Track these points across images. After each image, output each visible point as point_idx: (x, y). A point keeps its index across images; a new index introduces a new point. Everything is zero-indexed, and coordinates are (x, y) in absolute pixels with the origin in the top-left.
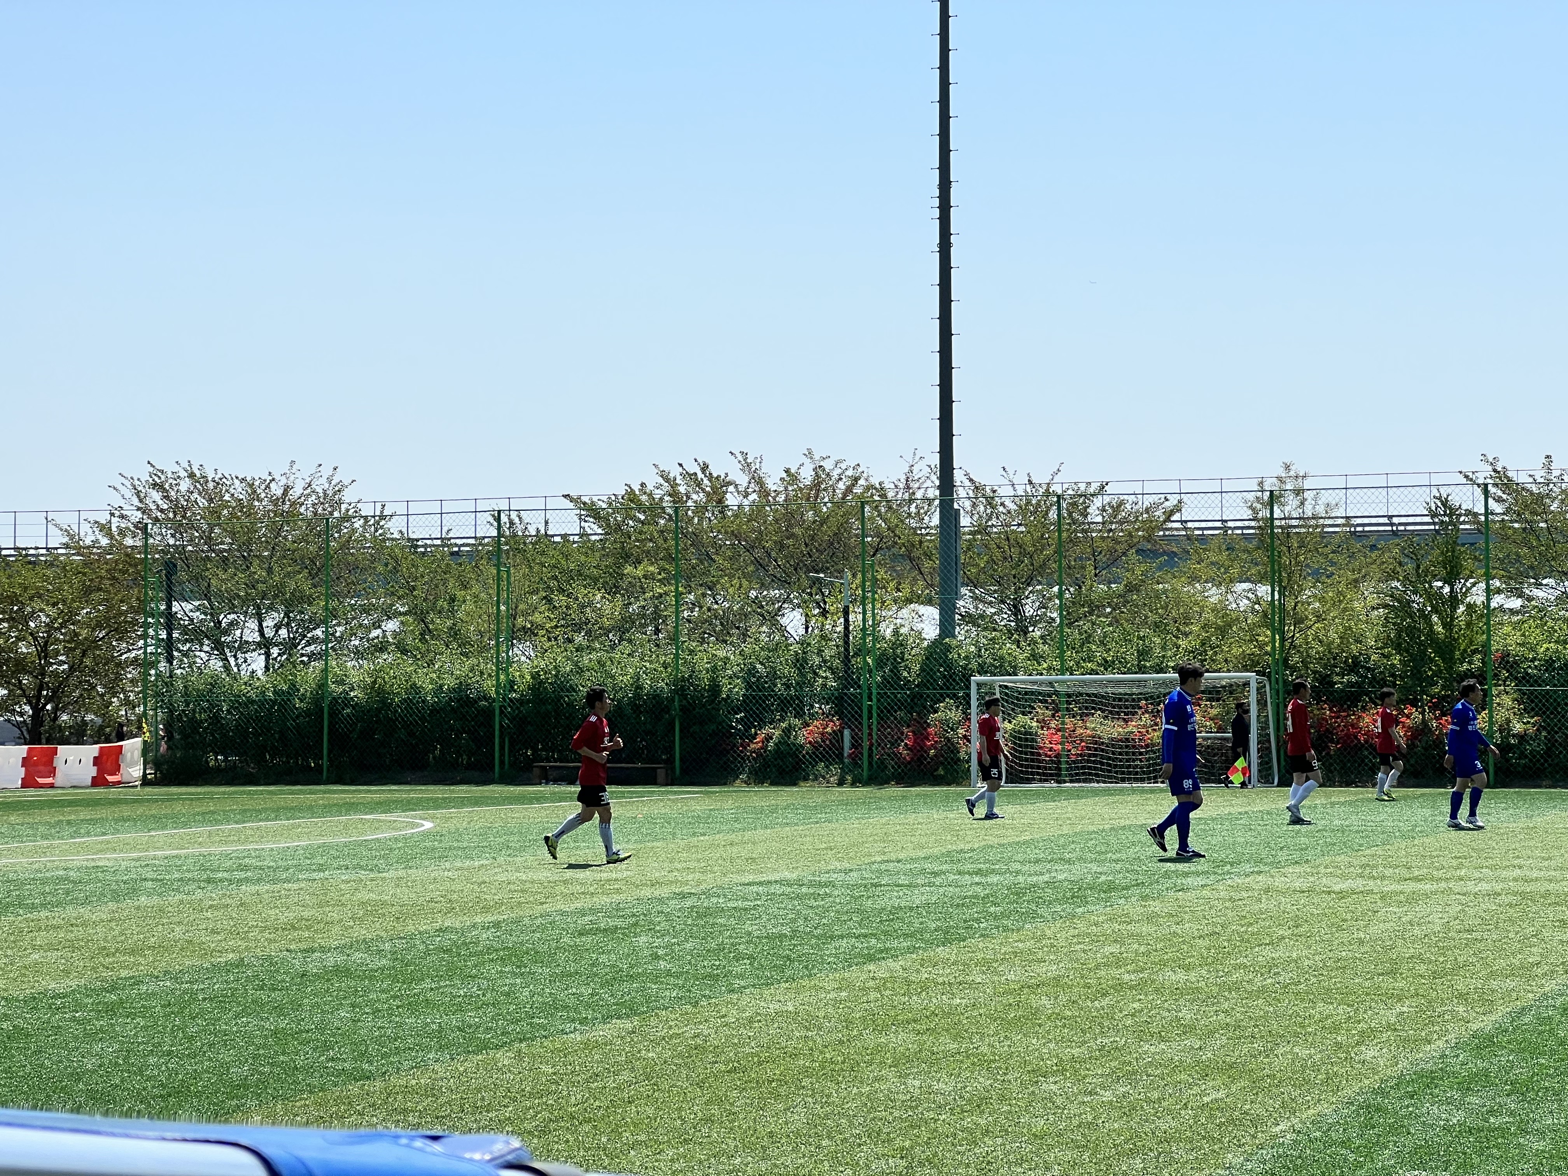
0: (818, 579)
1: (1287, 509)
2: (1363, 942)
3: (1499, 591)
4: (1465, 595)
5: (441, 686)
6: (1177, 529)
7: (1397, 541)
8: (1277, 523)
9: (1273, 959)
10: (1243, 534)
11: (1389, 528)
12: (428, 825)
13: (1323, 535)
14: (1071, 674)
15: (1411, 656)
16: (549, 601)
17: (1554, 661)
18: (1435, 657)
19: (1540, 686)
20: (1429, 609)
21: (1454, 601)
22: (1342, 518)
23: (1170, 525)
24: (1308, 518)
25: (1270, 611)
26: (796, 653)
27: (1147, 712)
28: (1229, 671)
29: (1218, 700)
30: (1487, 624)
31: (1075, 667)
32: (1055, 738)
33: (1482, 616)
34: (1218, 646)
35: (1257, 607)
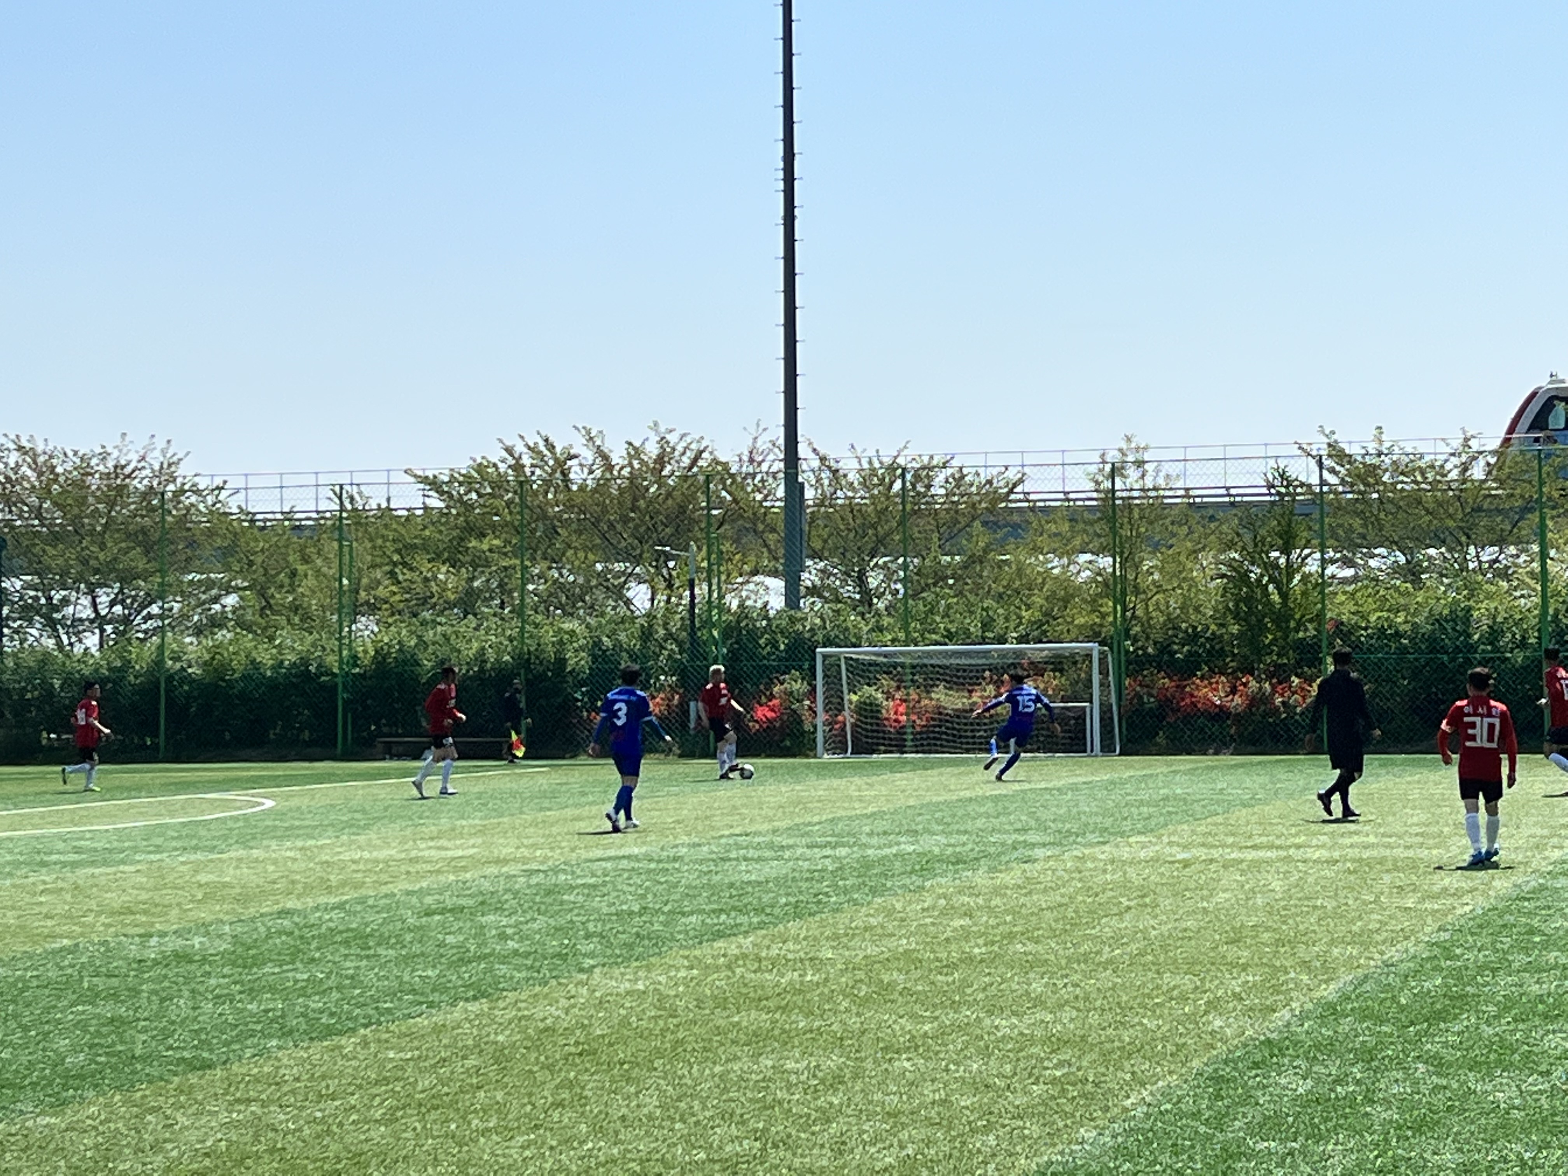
0: (664, 552)
1: (1128, 481)
3: (1333, 561)
4: (1301, 564)
5: (282, 662)
6: (1020, 501)
7: (1234, 511)
8: (1118, 494)
10: (1084, 506)
11: (1227, 499)
12: (269, 804)
13: (1164, 507)
14: (916, 645)
15: (1249, 626)
16: (392, 574)
17: (1386, 630)
18: (1271, 626)
19: (1372, 654)
20: (1266, 579)
21: (1290, 570)
22: (1182, 489)
23: (1012, 497)
24: (1149, 490)
25: (1111, 581)
26: (642, 626)
27: (990, 682)
28: (1071, 641)
29: (1060, 671)
30: (1322, 593)
31: (920, 639)
32: (901, 709)
33: (1317, 584)
35: (1099, 579)
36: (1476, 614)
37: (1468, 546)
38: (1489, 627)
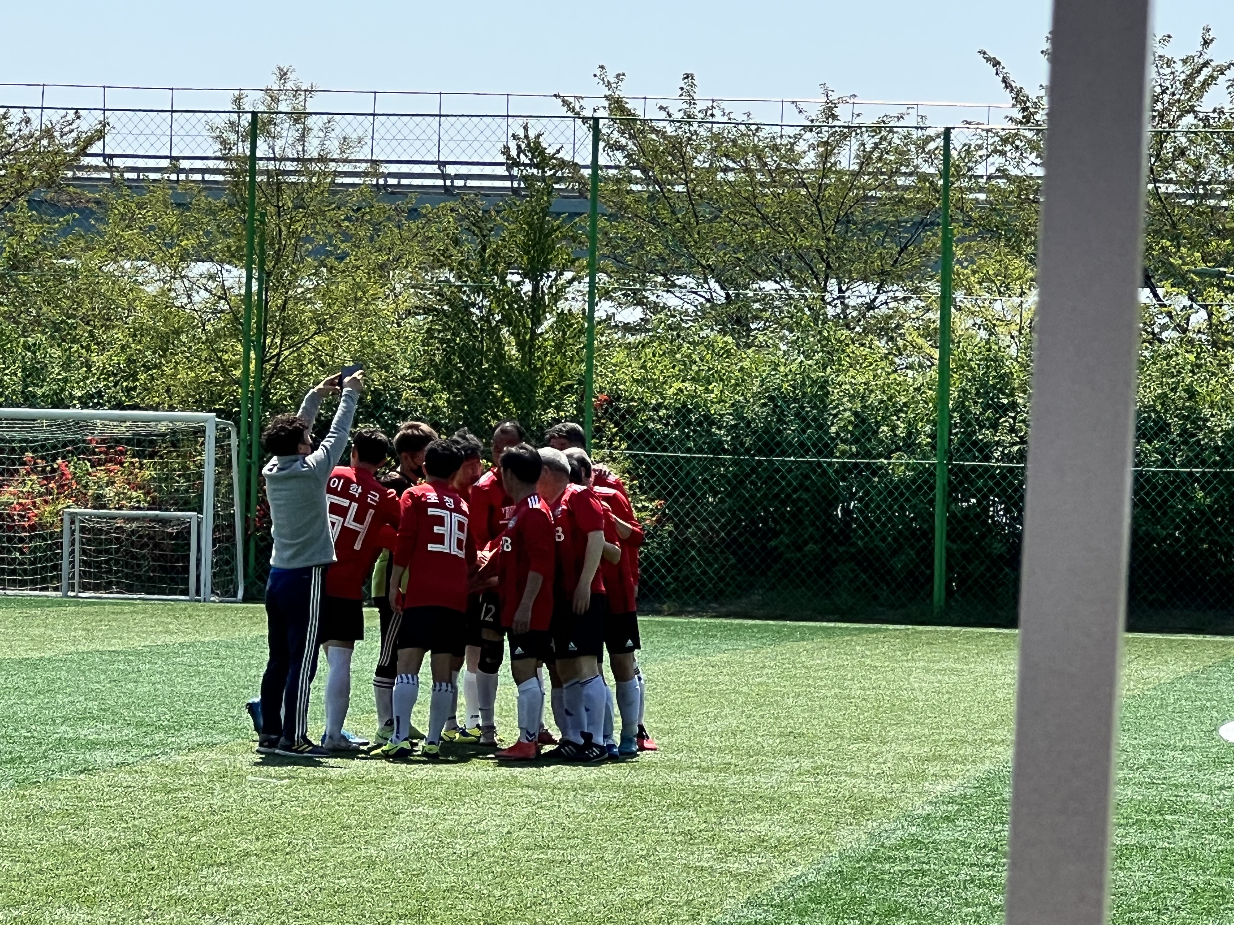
1: (279, 143)
2: (374, 863)
3: (607, 295)
4: (556, 298)
6: (96, 168)
7: (451, 203)
8: (261, 165)
9: (230, 888)
10: (203, 181)
11: (440, 182)
13: (335, 189)
15: (466, 395)
17: (689, 411)
18: (503, 397)
19: (665, 449)
20: (498, 318)
21: (537, 306)
22: (366, 161)
23: (86, 161)
24: (311, 160)
25: (243, 312)
27: (33, 470)
28: (171, 408)
29: (151, 456)
30: (589, 346)
33: (581, 331)
34: (155, 366)
35: (223, 305)
36: (835, 394)
37: (826, 280)
38: (856, 414)
